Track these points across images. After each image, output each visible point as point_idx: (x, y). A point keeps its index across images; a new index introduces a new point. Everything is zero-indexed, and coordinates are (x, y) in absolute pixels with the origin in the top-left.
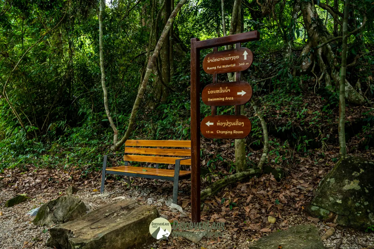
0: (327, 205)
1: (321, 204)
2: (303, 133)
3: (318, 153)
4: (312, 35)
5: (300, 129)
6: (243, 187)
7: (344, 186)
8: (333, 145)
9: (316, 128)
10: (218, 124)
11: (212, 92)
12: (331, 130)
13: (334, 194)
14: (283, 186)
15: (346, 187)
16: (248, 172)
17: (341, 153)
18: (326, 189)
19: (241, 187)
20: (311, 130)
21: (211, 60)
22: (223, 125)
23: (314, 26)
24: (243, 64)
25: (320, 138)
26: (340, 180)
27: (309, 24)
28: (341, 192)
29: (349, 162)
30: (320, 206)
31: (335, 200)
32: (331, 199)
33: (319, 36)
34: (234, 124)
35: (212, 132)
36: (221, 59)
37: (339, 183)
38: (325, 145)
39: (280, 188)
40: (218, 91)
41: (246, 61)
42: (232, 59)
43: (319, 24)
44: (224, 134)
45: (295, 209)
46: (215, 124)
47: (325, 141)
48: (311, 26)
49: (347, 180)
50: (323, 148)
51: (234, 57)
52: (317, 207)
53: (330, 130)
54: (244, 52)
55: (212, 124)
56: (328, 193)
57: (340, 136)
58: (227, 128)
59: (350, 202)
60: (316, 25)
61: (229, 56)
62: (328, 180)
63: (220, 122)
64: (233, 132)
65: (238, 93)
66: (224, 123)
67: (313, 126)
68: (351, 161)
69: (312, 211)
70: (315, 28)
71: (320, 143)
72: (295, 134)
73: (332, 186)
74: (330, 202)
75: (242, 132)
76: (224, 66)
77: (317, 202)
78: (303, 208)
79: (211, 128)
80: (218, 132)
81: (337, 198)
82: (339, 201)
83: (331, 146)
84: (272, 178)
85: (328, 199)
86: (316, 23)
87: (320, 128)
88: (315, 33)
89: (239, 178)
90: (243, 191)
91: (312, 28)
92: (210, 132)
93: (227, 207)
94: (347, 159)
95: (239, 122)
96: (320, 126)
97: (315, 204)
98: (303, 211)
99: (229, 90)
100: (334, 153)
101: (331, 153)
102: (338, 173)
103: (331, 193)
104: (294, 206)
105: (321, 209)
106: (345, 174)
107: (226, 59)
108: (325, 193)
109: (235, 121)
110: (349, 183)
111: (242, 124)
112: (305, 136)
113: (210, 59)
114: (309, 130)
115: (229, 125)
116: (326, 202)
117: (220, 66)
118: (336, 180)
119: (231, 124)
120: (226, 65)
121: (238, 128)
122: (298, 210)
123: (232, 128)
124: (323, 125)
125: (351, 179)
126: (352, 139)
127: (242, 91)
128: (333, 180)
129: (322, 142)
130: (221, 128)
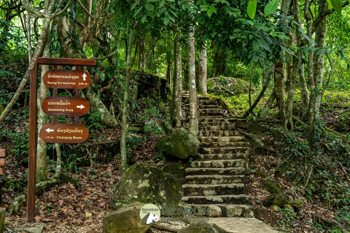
0: (127, 200)
1: (122, 200)
2: (73, 151)
3: (88, 170)
4: (66, 50)
5: (70, 148)
6: (51, 194)
7: (139, 185)
8: (100, 163)
9: (84, 147)
10: (58, 131)
11: (52, 103)
12: (98, 149)
13: (132, 192)
14: (83, 193)
15: (140, 186)
16: (51, 181)
17: (123, 165)
18: (126, 188)
19: (48, 195)
20: (79, 148)
21: (52, 76)
22: (64, 131)
23: (68, 40)
24: (83, 84)
25: (88, 157)
26: (135, 180)
27: (63, 37)
28: (136, 189)
29: (141, 167)
30: (122, 201)
31: (133, 196)
32: (130, 195)
33: (74, 52)
34: (73, 131)
35: (52, 138)
36: (62, 76)
37: (135, 183)
38: (93, 163)
39: (81, 194)
40: (58, 103)
41: (84, 82)
42: (72, 78)
43: (73, 40)
44: (64, 139)
45: (102, 207)
46: (55, 130)
47: (93, 159)
48: (65, 40)
49: (140, 180)
50: (92, 166)
51: (74, 77)
52: (120, 203)
53: (96, 149)
54: (83, 74)
55: (53, 130)
56: (128, 191)
57: (122, 150)
58: (66, 134)
59: (143, 197)
60: (71, 40)
61: (70, 75)
62: (127, 181)
63: (60, 129)
64: (72, 138)
65: (78, 107)
66: (64, 130)
67: (81, 145)
68: (142, 166)
69: (117, 207)
70: (69, 43)
71: (89, 161)
72: (65, 152)
73: (131, 185)
74: (130, 198)
75: (81, 138)
76: (64, 83)
77: (119, 199)
78: (107, 206)
79: (51, 134)
80: (58, 137)
81: (134, 195)
82: (136, 197)
83: (99, 164)
84: (72, 186)
85: (128, 196)
86: (71, 38)
87: (88, 147)
88: (69, 48)
89: (44, 186)
90: (51, 197)
91: (67, 42)
92: (50, 137)
93: (44, 210)
94: (139, 165)
95: (78, 129)
96: (87, 145)
97: (118, 201)
98: (108, 208)
99: (69, 103)
100: (102, 171)
101: (99, 171)
102: (134, 176)
103: (130, 191)
104: (100, 205)
105: (123, 204)
106: (139, 176)
107: (67, 77)
108: (126, 191)
109: (74, 129)
110: (142, 182)
111: (81, 132)
112: (75, 155)
113: (50, 75)
114: (77, 148)
115: (69, 131)
116: (126, 198)
117: (60, 82)
118: (133, 180)
119: (71, 131)
120: (66, 82)
121: (77, 135)
122: (104, 208)
123: (72, 135)
124: (89, 144)
125: (143, 179)
126: (114, 158)
127: (81, 105)
128: (130, 181)
129: (91, 160)
130: (61, 134)
